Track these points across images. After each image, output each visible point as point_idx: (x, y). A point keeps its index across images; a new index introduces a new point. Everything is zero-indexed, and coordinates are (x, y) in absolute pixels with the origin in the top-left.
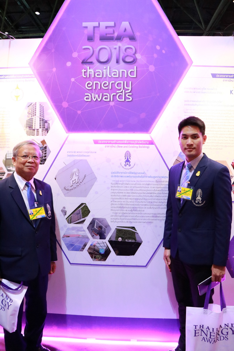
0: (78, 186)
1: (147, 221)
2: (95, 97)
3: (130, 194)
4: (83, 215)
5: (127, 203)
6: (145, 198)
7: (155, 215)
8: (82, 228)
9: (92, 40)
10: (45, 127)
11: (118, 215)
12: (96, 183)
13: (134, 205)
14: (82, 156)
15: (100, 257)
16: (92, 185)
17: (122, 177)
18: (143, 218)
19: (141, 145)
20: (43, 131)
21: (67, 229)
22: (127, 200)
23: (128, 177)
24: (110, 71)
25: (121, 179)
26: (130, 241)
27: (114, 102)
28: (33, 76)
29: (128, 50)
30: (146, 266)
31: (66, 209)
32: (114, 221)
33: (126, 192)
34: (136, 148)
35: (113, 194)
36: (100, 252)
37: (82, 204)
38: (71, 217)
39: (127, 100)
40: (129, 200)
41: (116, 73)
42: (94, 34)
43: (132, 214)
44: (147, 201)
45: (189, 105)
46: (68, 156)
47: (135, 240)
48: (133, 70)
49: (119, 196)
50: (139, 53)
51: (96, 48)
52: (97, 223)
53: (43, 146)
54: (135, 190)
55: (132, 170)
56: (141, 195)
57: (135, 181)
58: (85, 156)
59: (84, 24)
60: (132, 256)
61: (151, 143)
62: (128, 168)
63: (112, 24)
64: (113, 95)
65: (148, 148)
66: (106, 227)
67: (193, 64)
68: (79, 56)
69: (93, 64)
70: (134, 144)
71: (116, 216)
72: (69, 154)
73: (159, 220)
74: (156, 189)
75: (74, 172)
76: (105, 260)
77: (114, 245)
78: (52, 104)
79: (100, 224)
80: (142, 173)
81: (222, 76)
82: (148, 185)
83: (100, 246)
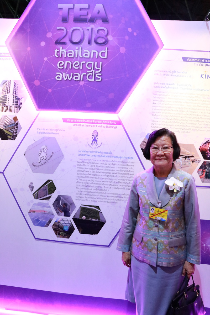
0: (46, 162)
1: (111, 201)
2: (66, 76)
3: (96, 173)
4: (49, 192)
5: (92, 182)
6: (110, 177)
7: (119, 196)
8: (48, 204)
9: (66, 21)
10: (17, 105)
11: (83, 193)
12: (63, 161)
13: (99, 184)
14: (50, 133)
15: (64, 234)
16: (59, 163)
17: (88, 155)
18: (108, 198)
19: (109, 125)
20: (16, 108)
21: (33, 205)
22: (92, 179)
23: (94, 156)
24: (81, 51)
25: (87, 158)
26: (94, 220)
27: (84, 82)
28: (9, 55)
29: (101, 31)
30: (108, 246)
31: (33, 185)
32: (79, 199)
33: (92, 170)
34: (103, 128)
35: (79, 172)
36: (64, 229)
37: (49, 181)
38: (38, 192)
39: (97, 80)
40: (95, 179)
41: (87, 54)
42: (68, 16)
43: (97, 193)
44: (113, 181)
45: (158, 87)
46: (38, 133)
47: (99, 219)
48: (104, 51)
49: (85, 174)
50: (111, 35)
51: (70, 29)
52: (62, 200)
53: (15, 123)
54: (101, 170)
55: (99, 150)
56: (107, 174)
57: (101, 161)
58: (53, 133)
59: (60, 6)
60: (95, 235)
61: (119, 123)
62: (95, 148)
63: (86, 6)
64: (84, 75)
65: (115, 128)
66: (71, 205)
67: (164, 47)
68: (53, 36)
69: (66, 44)
70: (102, 124)
71: (81, 194)
72: (39, 131)
73: (123, 200)
74: (121, 169)
75: (43, 149)
76: (68, 237)
77: (78, 223)
78: (25, 82)
79: (65, 201)
80: (108, 153)
81: (193, 60)
82: (114, 165)
83: (64, 223)
